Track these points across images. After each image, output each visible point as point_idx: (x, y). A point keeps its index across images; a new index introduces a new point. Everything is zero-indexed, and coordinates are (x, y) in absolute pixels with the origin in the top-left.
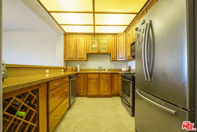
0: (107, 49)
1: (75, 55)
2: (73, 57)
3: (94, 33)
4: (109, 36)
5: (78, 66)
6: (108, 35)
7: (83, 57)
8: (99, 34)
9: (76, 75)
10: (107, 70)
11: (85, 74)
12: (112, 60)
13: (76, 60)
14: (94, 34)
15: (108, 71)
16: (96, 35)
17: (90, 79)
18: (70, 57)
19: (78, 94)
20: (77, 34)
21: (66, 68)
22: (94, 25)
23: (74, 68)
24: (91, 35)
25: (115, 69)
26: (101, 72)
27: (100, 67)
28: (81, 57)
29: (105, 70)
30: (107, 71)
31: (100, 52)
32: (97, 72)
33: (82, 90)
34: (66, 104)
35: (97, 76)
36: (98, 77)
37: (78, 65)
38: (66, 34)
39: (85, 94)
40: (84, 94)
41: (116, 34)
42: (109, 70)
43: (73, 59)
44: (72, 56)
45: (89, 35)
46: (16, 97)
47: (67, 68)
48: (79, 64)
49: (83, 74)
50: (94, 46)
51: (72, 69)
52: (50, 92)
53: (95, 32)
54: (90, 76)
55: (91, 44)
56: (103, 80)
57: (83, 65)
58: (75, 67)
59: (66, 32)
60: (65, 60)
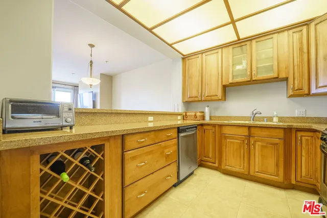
0: (275, 68)
1: (200, 91)
2: (196, 95)
3: (239, 39)
4: (281, 34)
5: (207, 110)
6: (278, 32)
7: (214, 94)
8: (250, 39)
9: (196, 127)
10: (275, 119)
11: (217, 127)
12: (291, 93)
13: (201, 101)
14: (240, 42)
15: (279, 121)
16: (243, 44)
17: (226, 138)
18: (191, 96)
19: (204, 163)
20: (202, 52)
21: (186, 114)
22: (233, 22)
23: (198, 114)
24: (231, 48)
25: (303, 118)
26: (257, 123)
27: (254, 112)
28: (212, 94)
29: (270, 119)
30: (275, 122)
31: (254, 79)
32: (247, 122)
33: (210, 156)
34: (168, 176)
35: (245, 132)
36: (247, 134)
37: (207, 108)
38: (185, 58)
39: (216, 165)
40: (214, 165)
41: (307, 23)
42: (281, 119)
43: (196, 99)
44: (194, 93)
45: (227, 48)
46: (65, 152)
47: (188, 114)
48: (208, 106)
49: (214, 125)
50: (238, 67)
51: (195, 115)
52: (128, 152)
53: (241, 38)
54: (226, 131)
55: (231, 64)
56: (260, 143)
57: (216, 109)
58: (200, 112)
59: (184, 54)
60: (184, 101)
